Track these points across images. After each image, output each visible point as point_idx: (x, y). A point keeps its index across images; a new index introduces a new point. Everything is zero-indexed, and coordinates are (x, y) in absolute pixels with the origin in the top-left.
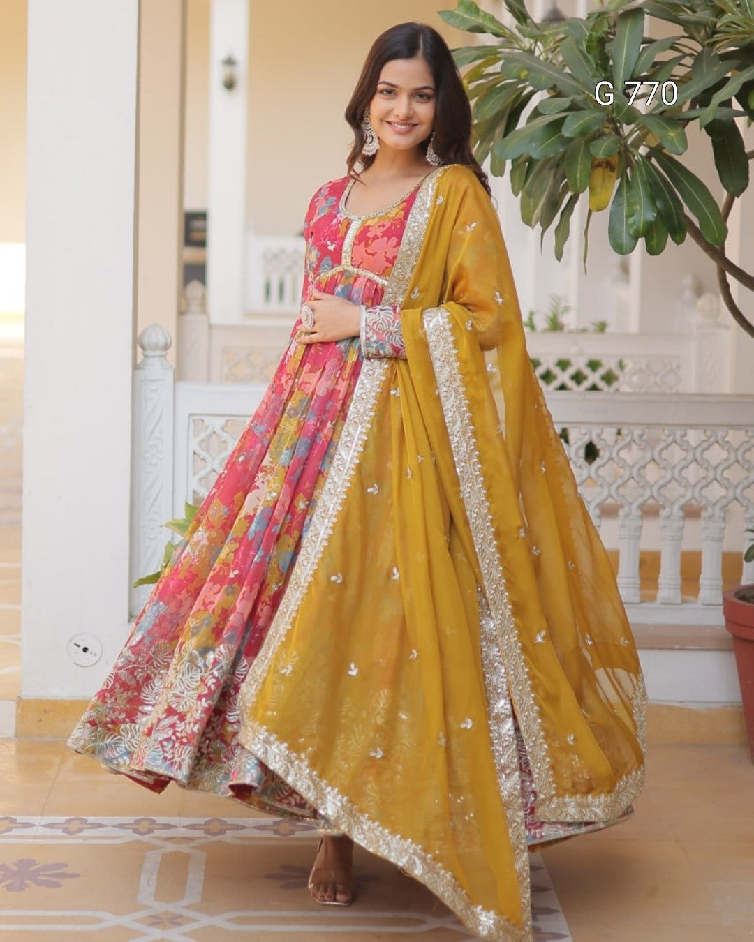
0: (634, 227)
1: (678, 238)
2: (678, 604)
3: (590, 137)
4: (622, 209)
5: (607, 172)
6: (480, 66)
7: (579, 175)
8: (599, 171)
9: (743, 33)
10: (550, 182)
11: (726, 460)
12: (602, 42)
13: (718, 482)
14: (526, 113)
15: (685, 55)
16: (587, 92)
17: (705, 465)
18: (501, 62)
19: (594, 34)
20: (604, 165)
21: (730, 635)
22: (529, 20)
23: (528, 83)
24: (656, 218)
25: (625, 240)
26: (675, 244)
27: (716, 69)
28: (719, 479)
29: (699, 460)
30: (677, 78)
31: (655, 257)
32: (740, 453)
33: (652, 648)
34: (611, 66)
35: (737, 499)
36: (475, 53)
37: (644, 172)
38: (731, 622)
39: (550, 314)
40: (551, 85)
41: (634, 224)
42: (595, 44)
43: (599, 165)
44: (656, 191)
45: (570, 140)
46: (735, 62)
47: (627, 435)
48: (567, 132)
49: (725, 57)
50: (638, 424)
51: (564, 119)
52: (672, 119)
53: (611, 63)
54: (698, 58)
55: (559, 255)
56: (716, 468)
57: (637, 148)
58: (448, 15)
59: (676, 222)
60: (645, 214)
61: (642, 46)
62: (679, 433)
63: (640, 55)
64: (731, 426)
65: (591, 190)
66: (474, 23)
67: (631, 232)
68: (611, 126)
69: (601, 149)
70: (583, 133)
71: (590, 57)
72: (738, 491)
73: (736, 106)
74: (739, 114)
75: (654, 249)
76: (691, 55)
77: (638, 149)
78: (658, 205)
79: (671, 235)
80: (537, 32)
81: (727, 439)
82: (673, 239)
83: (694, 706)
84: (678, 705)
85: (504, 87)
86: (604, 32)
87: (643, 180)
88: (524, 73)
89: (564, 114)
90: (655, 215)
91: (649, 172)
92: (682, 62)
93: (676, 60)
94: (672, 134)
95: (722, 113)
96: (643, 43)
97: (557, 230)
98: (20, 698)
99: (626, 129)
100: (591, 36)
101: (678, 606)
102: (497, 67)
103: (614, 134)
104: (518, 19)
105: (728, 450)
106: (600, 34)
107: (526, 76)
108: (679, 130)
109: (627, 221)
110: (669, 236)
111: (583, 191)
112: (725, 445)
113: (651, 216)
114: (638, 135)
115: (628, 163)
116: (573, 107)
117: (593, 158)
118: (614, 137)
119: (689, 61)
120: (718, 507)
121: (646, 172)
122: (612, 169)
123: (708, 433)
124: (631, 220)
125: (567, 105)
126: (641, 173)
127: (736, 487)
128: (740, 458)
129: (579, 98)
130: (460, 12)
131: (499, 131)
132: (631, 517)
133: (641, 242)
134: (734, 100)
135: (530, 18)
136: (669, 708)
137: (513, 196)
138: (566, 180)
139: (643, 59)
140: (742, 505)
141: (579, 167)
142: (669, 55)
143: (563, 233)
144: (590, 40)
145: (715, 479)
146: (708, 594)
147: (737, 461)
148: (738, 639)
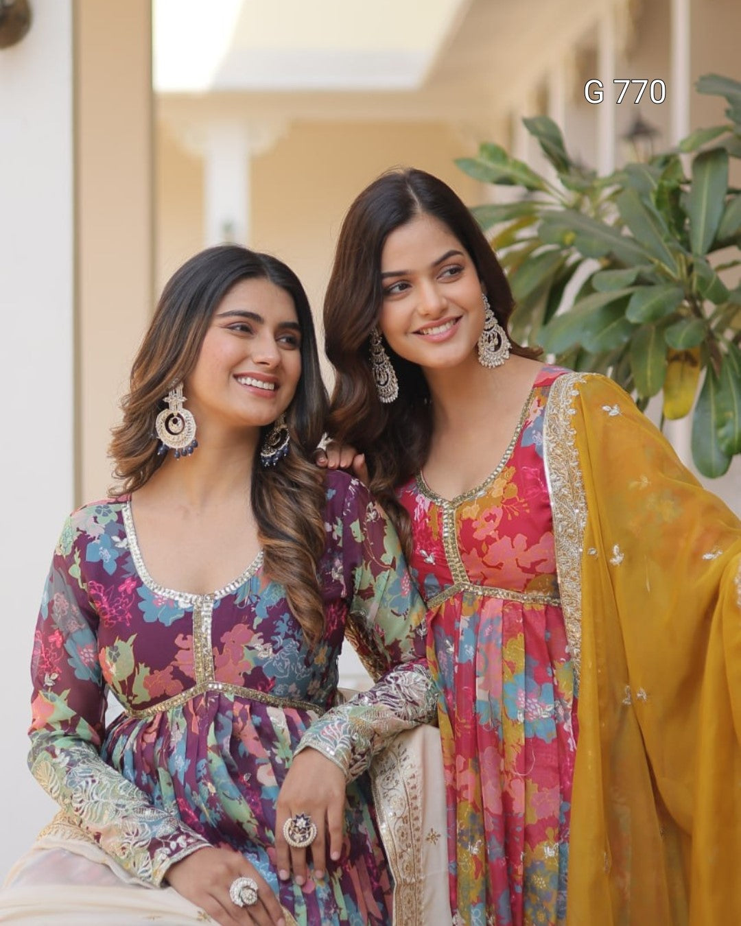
0: (727, 441)
3: (664, 321)
4: (710, 418)
5: (688, 368)
6: (511, 229)
7: (649, 373)
8: (676, 366)
12: (675, 194)
14: (572, 289)
16: (656, 261)
18: (538, 225)
19: (666, 183)
20: (683, 357)
23: (573, 249)
25: (715, 458)
36: (501, 212)
40: (605, 250)
41: (725, 437)
42: (666, 196)
43: (677, 358)
45: (637, 326)
48: (634, 315)
53: (687, 221)
58: (466, 164)
61: (727, 199)
63: (723, 210)
65: (666, 393)
66: (501, 175)
67: (723, 447)
68: (690, 305)
69: (681, 337)
70: (654, 316)
71: (660, 215)
77: (723, 334)
80: (580, 181)
85: (541, 256)
86: (679, 182)
87: (735, 377)
88: (569, 238)
89: (627, 292)
96: (728, 194)
99: (709, 308)
100: (661, 186)
103: (693, 316)
106: (675, 183)
107: (572, 241)
109: (716, 434)
111: (655, 393)
116: (640, 281)
117: (668, 350)
118: (695, 321)
122: (694, 363)
124: (722, 432)
125: (632, 279)
126: (733, 369)
129: (647, 270)
130: (483, 160)
141: (650, 361)
144: (660, 192)
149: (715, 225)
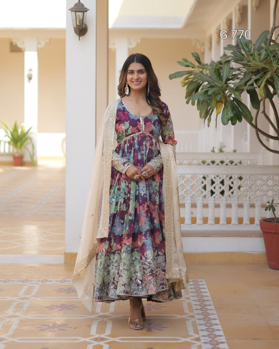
0: (228, 118)
1: (240, 121)
3: (215, 94)
4: (225, 113)
6: (188, 76)
7: (213, 105)
8: (218, 103)
9: (255, 67)
10: (206, 107)
11: (262, 184)
12: (218, 70)
14: (200, 88)
15: (242, 72)
16: (215, 83)
17: (255, 186)
18: (193, 75)
19: (216, 68)
21: (262, 232)
22: (201, 64)
23: (200, 81)
25: (225, 121)
26: (239, 122)
27: (249, 76)
28: (259, 189)
29: (254, 184)
30: (241, 79)
31: (234, 126)
33: (241, 237)
34: (222, 76)
35: (265, 195)
36: (186, 73)
37: (230, 103)
38: (262, 228)
39: (220, 148)
41: (228, 117)
42: (216, 70)
43: (219, 102)
44: (234, 108)
45: (210, 95)
46: (254, 74)
48: (209, 93)
49: (252, 73)
50: (236, 174)
51: (209, 90)
52: (238, 90)
53: (222, 74)
54: (245, 73)
55: (209, 126)
56: (259, 186)
57: (229, 97)
59: (239, 116)
60: (231, 114)
61: (230, 70)
62: (248, 177)
64: (262, 174)
65: (217, 109)
66: (186, 65)
67: (227, 119)
68: (222, 91)
71: (215, 73)
72: (265, 192)
73: (255, 85)
74: (256, 88)
75: (233, 124)
76: (244, 72)
78: (234, 112)
80: (203, 67)
81: (261, 178)
82: (239, 121)
83: (253, 253)
84: (249, 252)
85: (195, 82)
86: (219, 67)
87: (230, 106)
89: (208, 89)
90: (233, 115)
91: (232, 104)
92: (241, 74)
93: (239, 74)
94: (237, 93)
95: (251, 87)
96: (230, 69)
97: (208, 119)
98: (65, 252)
101: (248, 225)
102: (192, 76)
103: (222, 93)
104: (199, 63)
105: (262, 181)
106: (218, 68)
107: (200, 79)
108: (239, 92)
110: (237, 121)
111: (214, 108)
113: (232, 115)
114: (230, 94)
115: (226, 101)
116: (212, 87)
117: (217, 100)
119: (243, 74)
121: (231, 104)
122: (222, 103)
123: (256, 177)
124: (227, 116)
125: (209, 86)
127: (264, 192)
128: (265, 183)
129: (212, 84)
130: (182, 62)
131: (193, 93)
132: (235, 200)
133: (230, 122)
134: (254, 83)
135: (202, 63)
136: (246, 253)
137: (198, 111)
138: (210, 106)
139: (230, 73)
140: (266, 197)
141: (213, 102)
142: (238, 72)
143: (209, 120)
144: (215, 69)
145: (258, 189)
146: (257, 222)
147: (264, 184)
148: (264, 232)
149: (227, 75)
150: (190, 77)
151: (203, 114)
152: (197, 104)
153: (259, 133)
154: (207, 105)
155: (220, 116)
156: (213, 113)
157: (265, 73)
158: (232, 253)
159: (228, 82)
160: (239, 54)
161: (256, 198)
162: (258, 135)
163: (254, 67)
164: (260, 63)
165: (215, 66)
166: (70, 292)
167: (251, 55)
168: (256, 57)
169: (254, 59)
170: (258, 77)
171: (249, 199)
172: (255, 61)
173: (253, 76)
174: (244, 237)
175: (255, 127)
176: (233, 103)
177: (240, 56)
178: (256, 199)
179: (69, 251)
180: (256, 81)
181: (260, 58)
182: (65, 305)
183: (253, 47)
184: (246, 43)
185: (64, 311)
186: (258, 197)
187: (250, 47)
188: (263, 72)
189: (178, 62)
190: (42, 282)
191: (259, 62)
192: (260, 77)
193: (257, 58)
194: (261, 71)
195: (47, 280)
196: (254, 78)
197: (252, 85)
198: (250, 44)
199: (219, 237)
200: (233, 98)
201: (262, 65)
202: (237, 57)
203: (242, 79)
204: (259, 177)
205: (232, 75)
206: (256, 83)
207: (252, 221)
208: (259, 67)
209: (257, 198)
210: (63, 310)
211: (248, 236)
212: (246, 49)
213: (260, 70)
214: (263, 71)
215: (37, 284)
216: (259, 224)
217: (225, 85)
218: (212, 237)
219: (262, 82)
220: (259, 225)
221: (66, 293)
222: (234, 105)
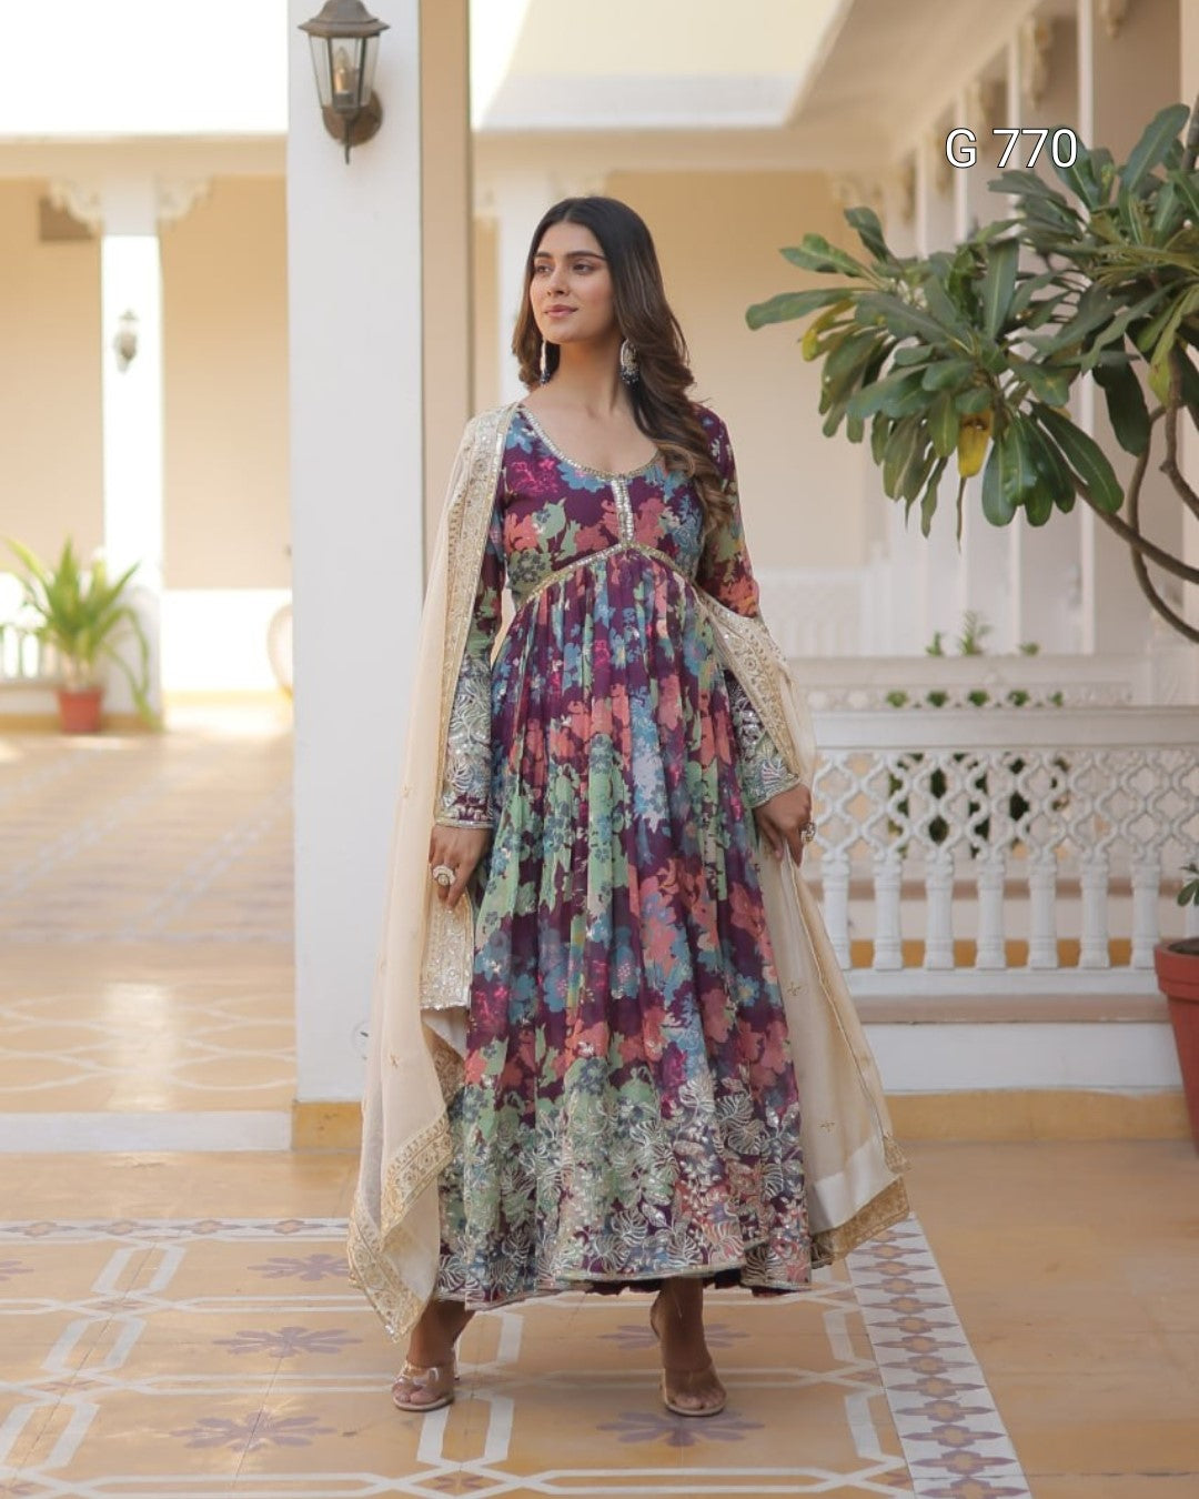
0: (1011, 494)
1: (1064, 505)
2: (1104, 968)
3: (954, 389)
4: (997, 474)
5: (979, 431)
6: (831, 313)
7: (945, 436)
8: (969, 431)
9: (1130, 264)
10: (914, 445)
11: (1159, 788)
12: (967, 280)
13: (1151, 816)
14: (887, 365)
15: (1072, 291)
16: (954, 339)
17: (1132, 795)
18: (854, 309)
19: (957, 271)
20: (973, 422)
21: (1162, 998)
22: (889, 259)
23: (887, 331)
24: (1038, 483)
25: (1001, 508)
26: (1061, 513)
27: (1103, 307)
28: (1150, 811)
29: (1125, 788)
30: (1066, 320)
31: (1039, 529)
32: (1176, 778)
33: (1074, 1021)
34: (983, 307)
35: (1174, 836)
36: (824, 297)
37: (1022, 430)
38: (1165, 980)
41: (1011, 489)
42: (958, 283)
43: (969, 423)
44: (1037, 451)
45: (932, 395)
46: (1125, 298)
47: (1034, 760)
48: (928, 385)
49: (1116, 292)
50: (1046, 746)
51: (924, 371)
52: (1058, 367)
53: (981, 303)
54: (1085, 296)
55: (926, 531)
56: (1146, 798)
57: (1017, 403)
58: (791, 253)
59: (1061, 486)
60: (1024, 478)
61: (1017, 283)
62: (1098, 757)
63: (1015, 294)
64: (1163, 745)
65: (961, 453)
66: (822, 263)
67: (1008, 499)
68: (983, 377)
70: (948, 385)
71: (954, 297)
72: (1175, 825)
73: (1130, 348)
74: (1137, 358)
75: (1036, 519)
76: (1079, 292)
77: (1018, 406)
78: (1041, 467)
79: (1057, 502)
80: (896, 270)
81: (1159, 761)
82: (1060, 507)
83: (1125, 1092)
84: (1106, 1091)
85: (861, 337)
86: (969, 269)
87: (1021, 440)
88: (883, 320)
89: (922, 367)
90: (1035, 478)
91: (1029, 432)
92: (1066, 299)
93: (1059, 299)
94: (1050, 384)
95: (1111, 358)
96: (1018, 279)
97: (923, 502)
98: (296, 1101)
99: (1002, 380)
100: (953, 274)
101: (1103, 972)
102: (849, 314)
103: (985, 385)
104: (876, 254)
105: (1161, 776)
106: (964, 271)
107: (884, 322)
108: (1060, 380)
109: (1003, 488)
110: (1054, 506)
111: (951, 452)
112: (1157, 766)
113: (1031, 480)
114: (1017, 388)
115: (1003, 421)
116: (937, 357)
117: (961, 416)
118: (987, 389)
119: (1075, 298)
120: (1150, 849)
121: (1026, 430)
122: (985, 428)
123: (1136, 755)
124: (1007, 486)
125: (930, 354)
126: (1019, 431)
127: (1173, 821)
128: (1175, 784)
129: (942, 345)
130: (807, 249)
131: (856, 389)
132: (1043, 861)
133: (1021, 511)
134: (1127, 341)
135: (889, 253)
136: (1095, 1095)
137: (875, 465)
138: (931, 444)
139: (1018, 298)
140: (1181, 844)
141: (945, 426)
142: (1049, 292)
143: (930, 505)
144: (953, 277)
145: (1146, 812)
146: (1143, 955)
147: (1172, 788)
148: (1176, 1001)
149: (1006, 307)
150: (839, 318)
151: (900, 482)
152: (874, 438)
153: (1147, 560)
154: (919, 436)
155: (975, 485)
156: (945, 473)
157: (1173, 294)
158: (1032, 1096)
159: (1012, 336)
160: (1055, 208)
161: (1135, 851)
162: (1142, 571)
163: (1126, 268)
164: (1154, 245)
165: (951, 266)
166: (323, 1273)
167: (1114, 213)
168: (1136, 222)
169: (1124, 233)
170: (1142, 310)
171: (1104, 856)
172: (1127, 240)
173: (1120, 306)
174: (1083, 1021)
175: (1131, 532)
176: (1034, 429)
177: (1061, 219)
178: (1136, 856)
179: (311, 1093)
180: (1136, 329)
181: (1151, 224)
182: (303, 1330)
183: (1117, 181)
184: (1088, 163)
185: (297, 1356)
186: (1146, 844)
187: (1105, 180)
188: (1168, 288)
189: (783, 251)
190: (195, 1232)
191: (1146, 244)
192: (1151, 313)
193: (1140, 227)
194: (1156, 286)
195: (218, 1224)
196: (1125, 314)
197: (1117, 345)
198: (1104, 168)
199: (976, 1022)
200: (1032, 403)
201: (1157, 256)
202: (1047, 222)
203: (1069, 323)
204: (1150, 756)
205: (1026, 303)
206: (1135, 341)
207: (1119, 953)
208: (1146, 266)
209: (1141, 850)
210: (292, 1353)
211: (1103, 1019)
212: (1088, 189)
213: (1151, 276)
214: (1164, 284)
215: (176, 1241)
216: (1151, 962)
217: (998, 349)
218: (943, 1023)
219: (1160, 334)
220: (1153, 971)
221: (302, 1278)
222: (1041, 440)
